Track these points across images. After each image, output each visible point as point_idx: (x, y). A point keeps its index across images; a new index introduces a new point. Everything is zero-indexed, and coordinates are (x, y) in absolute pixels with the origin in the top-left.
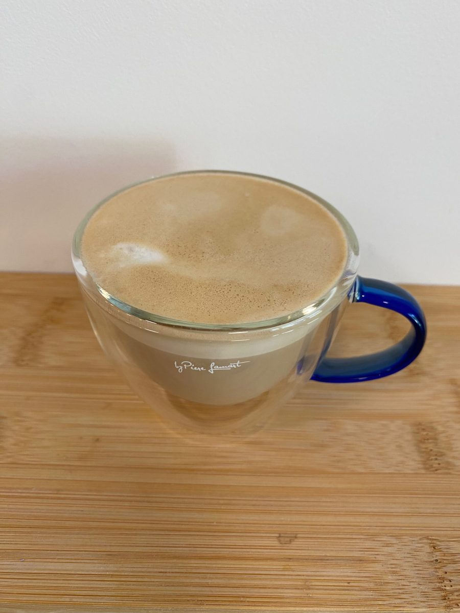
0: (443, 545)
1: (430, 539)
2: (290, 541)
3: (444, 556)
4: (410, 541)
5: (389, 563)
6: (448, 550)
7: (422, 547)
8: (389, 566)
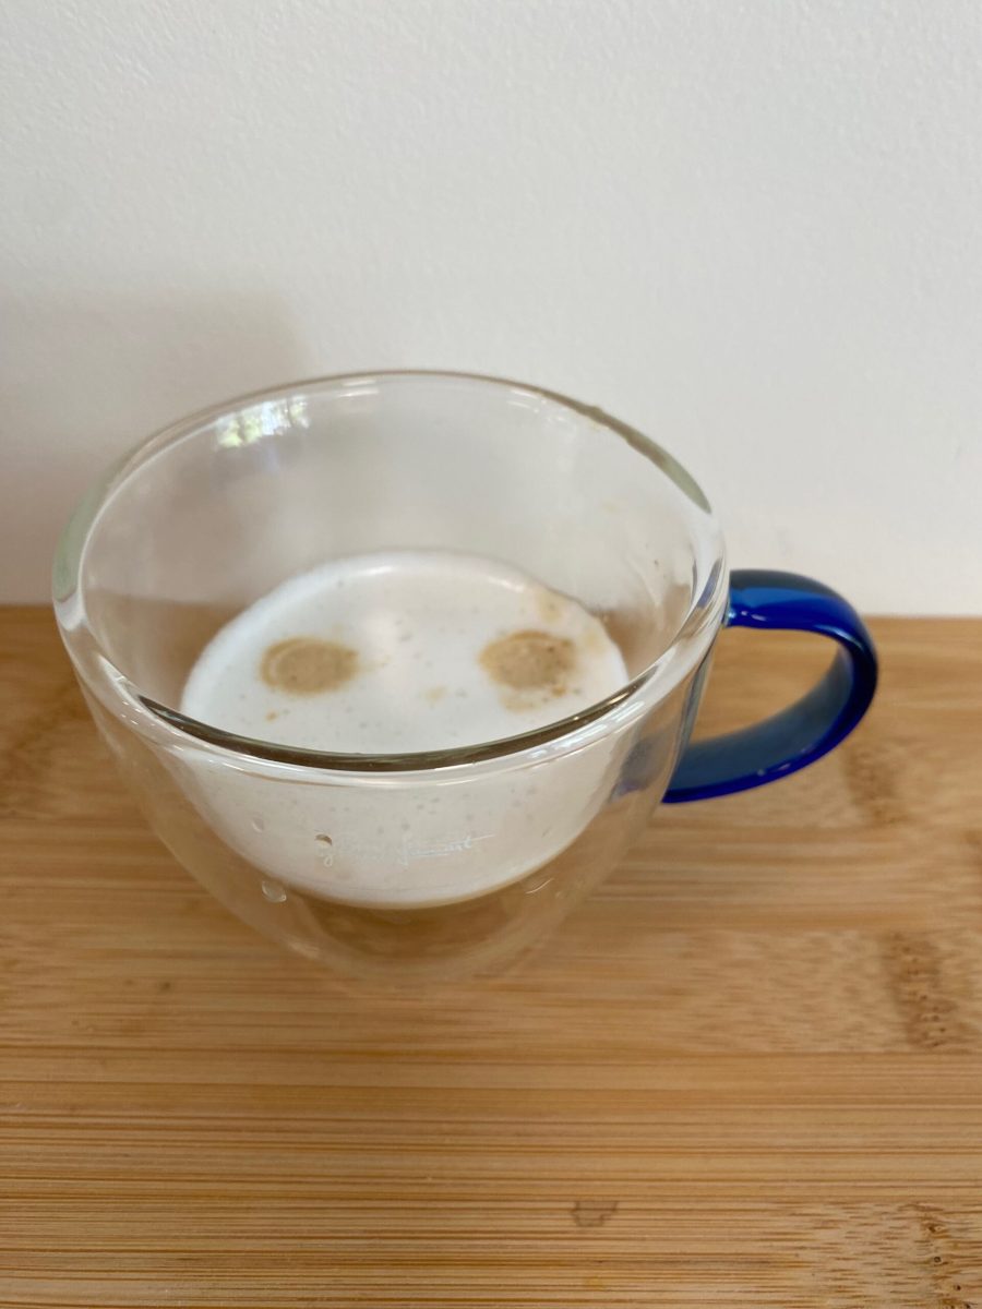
0: (951, 1223)
1: (923, 1209)
2: (602, 1219)
3: (955, 1247)
4: (876, 1214)
5: (830, 1267)
6: (963, 1234)
7: (904, 1227)
8: (829, 1275)
